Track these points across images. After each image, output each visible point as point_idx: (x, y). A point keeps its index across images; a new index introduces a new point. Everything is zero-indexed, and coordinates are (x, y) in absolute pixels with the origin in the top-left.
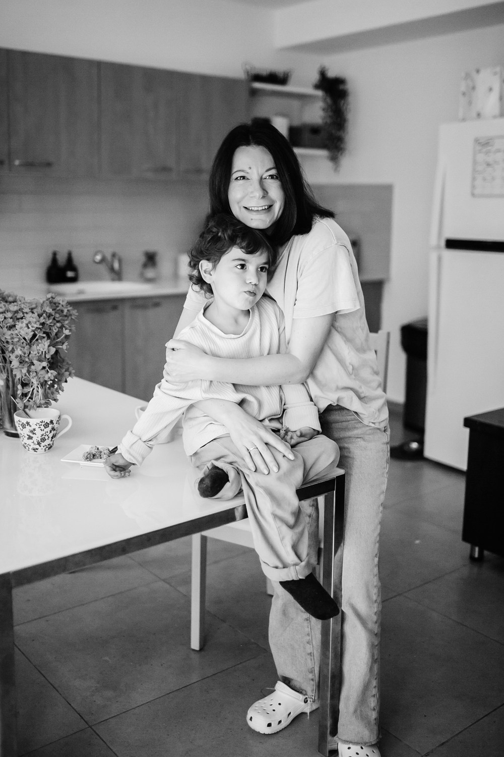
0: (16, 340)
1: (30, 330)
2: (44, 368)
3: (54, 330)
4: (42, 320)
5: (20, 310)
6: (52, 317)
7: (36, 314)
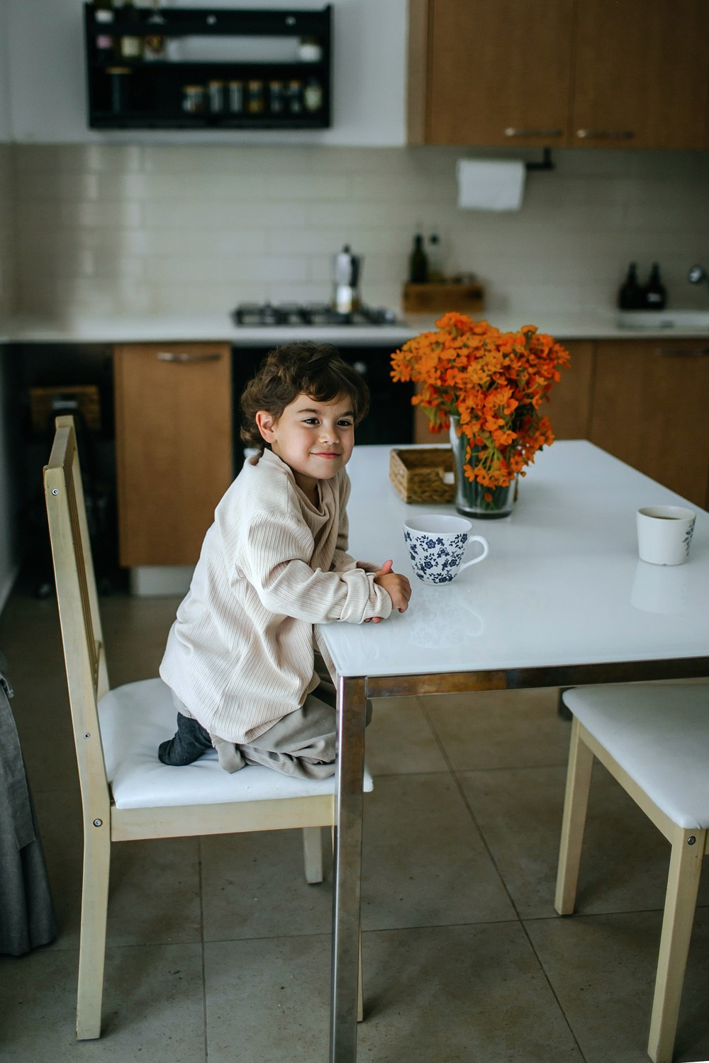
0: (469, 386)
1: (485, 374)
2: (501, 428)
3: (524, 376)
4: (507, 362)
5: (483, 345)
6: (524, 359)
7: (501, 353)
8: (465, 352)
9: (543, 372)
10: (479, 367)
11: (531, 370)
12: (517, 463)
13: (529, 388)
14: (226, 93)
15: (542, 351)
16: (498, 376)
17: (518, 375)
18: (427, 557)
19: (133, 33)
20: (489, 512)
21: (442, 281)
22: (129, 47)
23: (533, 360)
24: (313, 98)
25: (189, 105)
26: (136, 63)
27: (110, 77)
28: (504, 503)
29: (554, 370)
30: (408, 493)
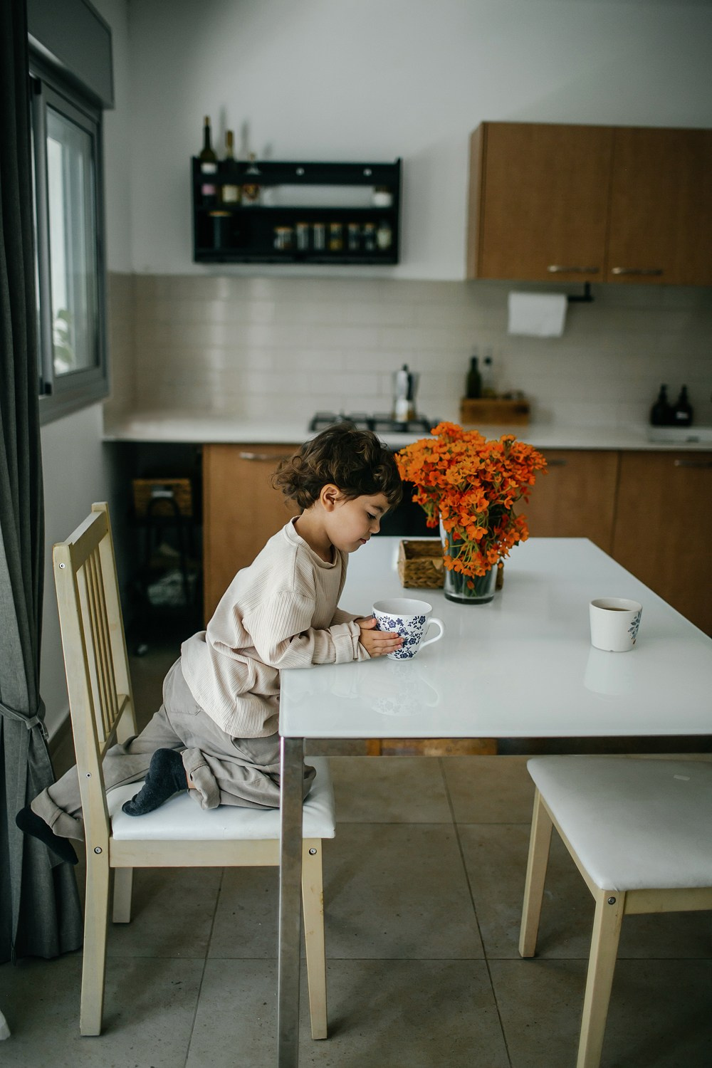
0: (449, 486)
1: (461, 477)
2: (475, 523)
3: (497, 479)
4: (482, 466)
5: (465, 451)
6: (500, 465)
7: (479, 459)
8: (447, 456)
9: (517, 476)
10: (456, 470)
11: (505, 474)
12: (492, 556)
13: (503, 489)
14: (311, 234)
15: (518, 458)
16: (473, 478)
17: (493, 478)
19: (232, 182)
20: (471, 598)
21: (494, 397)
22: (229, 194)
23: (508, 465)
24: (384, 238)
25: (279, 243)
26: (235, 207)
27: (213, 218)
28: (486, 590)
29: (529, 475)
30: (405, 579)
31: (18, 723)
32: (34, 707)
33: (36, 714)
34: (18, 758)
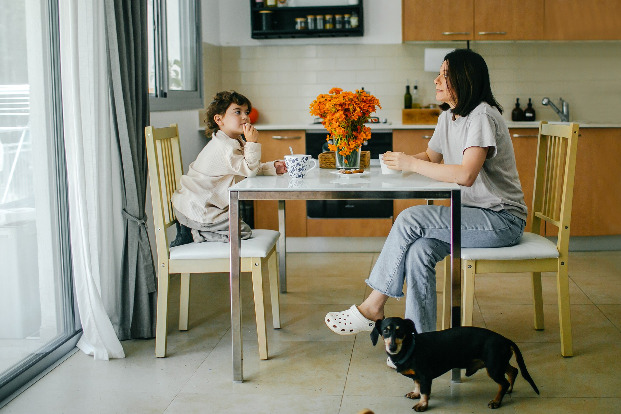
14: (315, 21)
18: (292, 167)
22: (270, 1)
24: (354, 22)
25: (298, 27)
26: (273, 8)
27: (262, 14)
30: (320, 163)
31: (134, 222)
32: (142, 215)
33: (142, 219)
34: (134, 239)
